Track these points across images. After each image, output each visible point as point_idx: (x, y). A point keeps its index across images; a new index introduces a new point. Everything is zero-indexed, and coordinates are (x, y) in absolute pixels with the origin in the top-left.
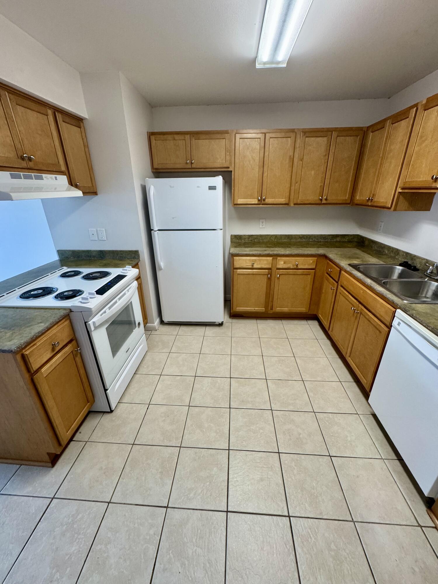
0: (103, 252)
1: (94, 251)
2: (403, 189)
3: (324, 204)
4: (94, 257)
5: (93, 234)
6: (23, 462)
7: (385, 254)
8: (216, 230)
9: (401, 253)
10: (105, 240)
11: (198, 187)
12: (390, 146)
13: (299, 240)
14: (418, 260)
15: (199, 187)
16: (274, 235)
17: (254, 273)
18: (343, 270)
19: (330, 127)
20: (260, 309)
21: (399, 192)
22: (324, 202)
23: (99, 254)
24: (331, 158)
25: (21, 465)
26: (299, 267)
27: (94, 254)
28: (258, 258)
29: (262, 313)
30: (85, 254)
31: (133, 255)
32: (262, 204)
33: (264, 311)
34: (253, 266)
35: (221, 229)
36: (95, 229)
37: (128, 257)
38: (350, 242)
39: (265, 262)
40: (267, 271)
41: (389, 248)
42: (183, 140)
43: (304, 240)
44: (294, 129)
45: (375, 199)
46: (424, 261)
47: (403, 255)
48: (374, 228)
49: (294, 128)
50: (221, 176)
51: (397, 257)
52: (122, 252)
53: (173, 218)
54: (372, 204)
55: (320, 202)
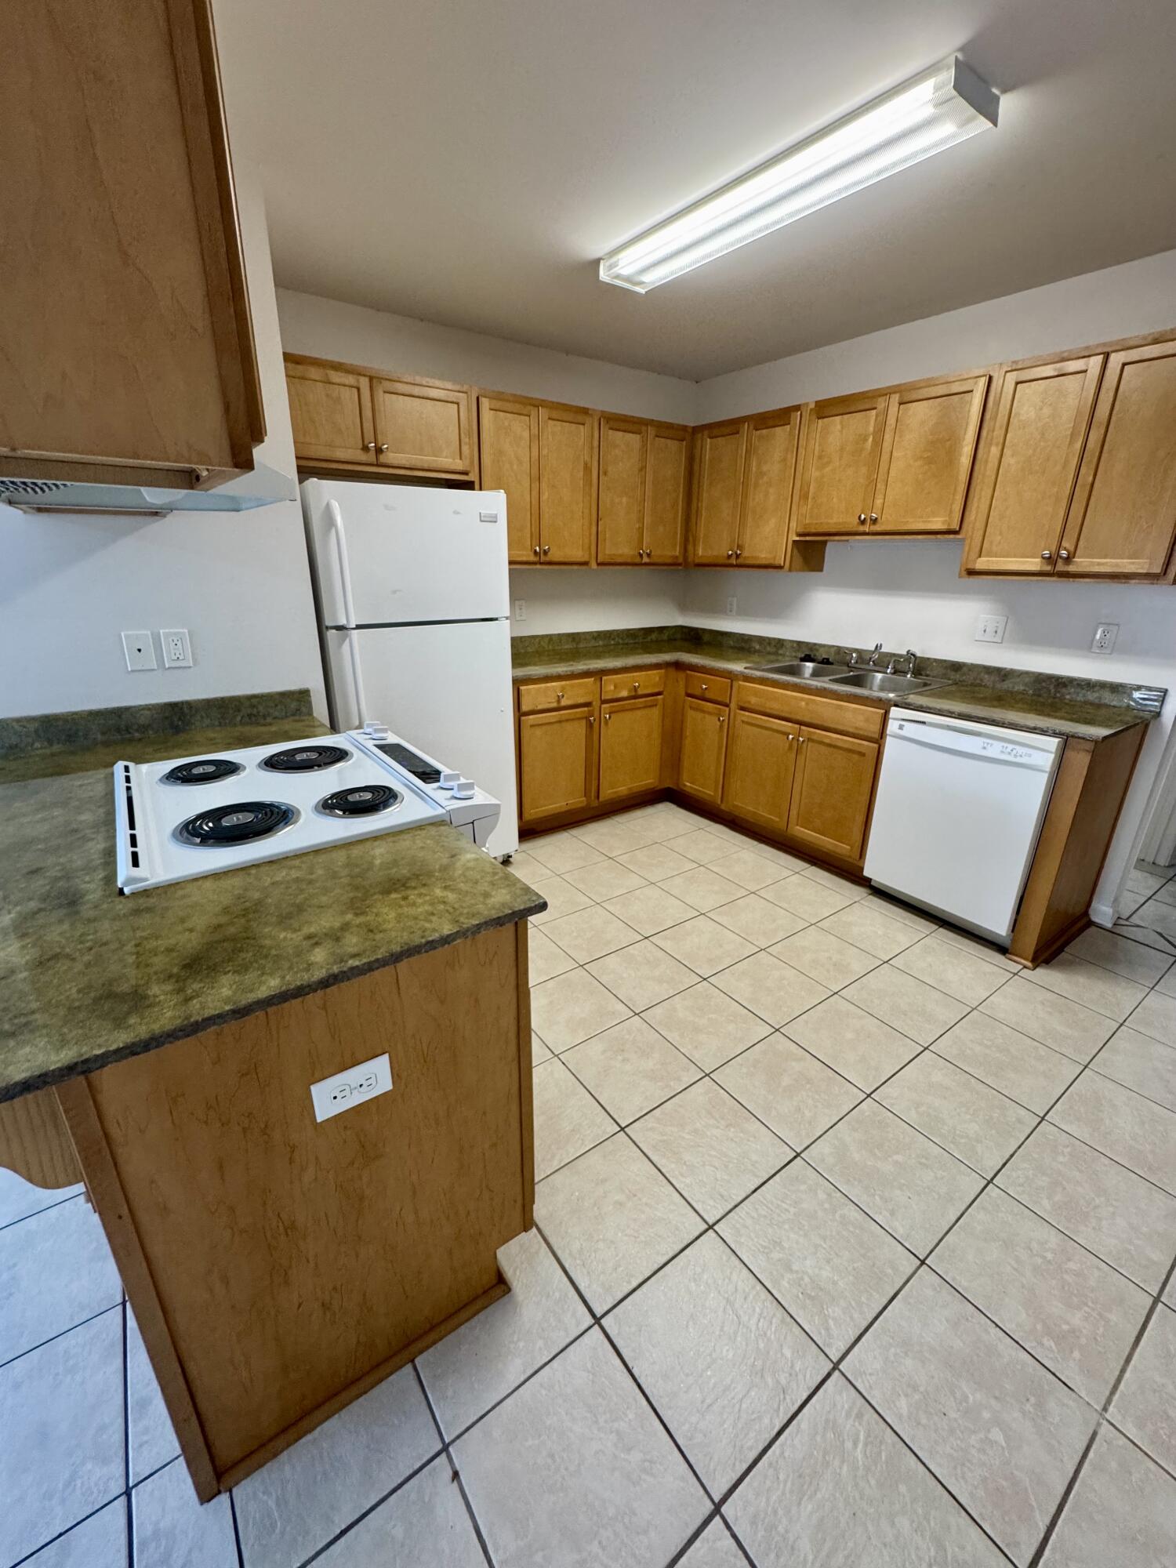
0: (181, 709)
1: (148, 708)
2: (799, 535)
3: (646, 564)
4: (143, 728)
5: (139, 650)
6: (413, 1348)
7: (756, 651)
8: (496, 619)
9: (788, 645)
10: (190, 667)
11: (456, 513)
12: (759, 465)
13: (593, 643)
14: (822, 650)
15: (458, 513)
16: (547, 635)
17: (564, 718)
18: (739, 680)
19: (643, 416)
20: (577, 800)
21: (794, 541)
22: (646, 560)
23: (167, 714)
24: (649, 478)
25: (412, 1361)
26: (640, 692)
27: (142, 721)
28: (568, 682)
29: (583, 810)
30: (102, 721)
31: (294, 705)
32: (541, 563)
33: (584, 804)
34: (559, 701)
35: (507, 618)
36: (149, 633)
37: (277, 714)
38: (671, 640)
39: (579, 691)
40: (586, 709)
41: (761, 640)
42: (352, 387)
43: (601, 643)
44: (588, 409)
45: (746, 554)
46: (833, 650)
47: (792, 647)
48: (717, 608)
49: (586, 406)
50: (502, 491)
51: (780, 652)
52: (254, 701)
53: (394, 592)
54: (740, 561)
55: (638, 560)
